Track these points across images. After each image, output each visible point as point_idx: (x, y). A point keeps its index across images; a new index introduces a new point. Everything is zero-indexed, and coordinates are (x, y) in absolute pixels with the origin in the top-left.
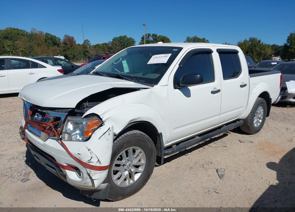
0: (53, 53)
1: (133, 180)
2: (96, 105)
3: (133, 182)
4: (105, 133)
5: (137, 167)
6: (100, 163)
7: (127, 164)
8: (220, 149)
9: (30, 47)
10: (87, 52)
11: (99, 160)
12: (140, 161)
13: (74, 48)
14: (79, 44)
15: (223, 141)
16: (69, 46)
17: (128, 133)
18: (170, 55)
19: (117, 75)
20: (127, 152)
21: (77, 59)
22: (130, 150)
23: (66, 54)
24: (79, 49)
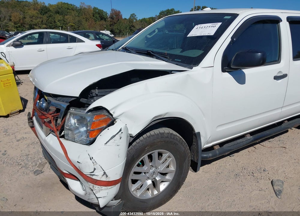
0: (100, 28)
1: (158, 190)
2: (109, 93)
3: (157, 193)
4: (115, 136)
5: (164, 174)
6: (107, 176)
7: (151, 171)
8: (277, 150)
9: (79, 21)
10: (133, 26)
11: (105, 173)
12: (168, 167)
13: (120, 23)
14: (125, 19)
15: (281, 139)
16: (115, 20)
17: (152, 132)
18: (220, 24)
19: (148, 51)
20: (150, 157)
21: (123, 34)
22: (155, 153)
23: (112, 29)
24: (125, 23)
